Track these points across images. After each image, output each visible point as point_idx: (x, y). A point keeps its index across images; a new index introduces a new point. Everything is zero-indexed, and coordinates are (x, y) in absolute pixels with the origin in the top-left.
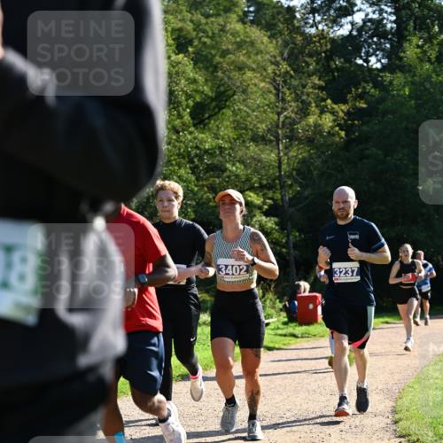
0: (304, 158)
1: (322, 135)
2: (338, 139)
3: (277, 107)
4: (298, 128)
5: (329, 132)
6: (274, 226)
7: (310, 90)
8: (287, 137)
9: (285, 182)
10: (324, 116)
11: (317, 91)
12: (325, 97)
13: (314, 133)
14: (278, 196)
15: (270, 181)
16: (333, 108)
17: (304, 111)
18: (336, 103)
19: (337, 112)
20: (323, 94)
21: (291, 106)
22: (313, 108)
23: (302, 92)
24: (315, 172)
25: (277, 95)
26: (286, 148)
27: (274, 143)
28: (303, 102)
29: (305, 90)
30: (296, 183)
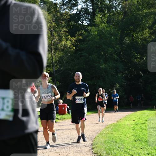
0: (61, 56)
1: (67, 48)
2: (72, 50)
3: (51, 38)
4: (58, 46)
5: (69, 47)
6: (50, 80)
7: (63, 32)
8: (55, 49)
9: (54, 65)
10: (67, 42)
11: (65, 33)
12: (68, 35)
13: (64, 47)
14: (51, 69)
15: (49, 64)
16: (71, 39)
17: (60, 40)
18: (72, 37)
19: (72, 40)
20: (67, 34)
21: (56, 38)
22: (64, 38)
23: (60, 33)
24: (65, 61)
25: (51, 34)
26: (54, 53)
27: (50, 51)
28: (60, 36)
29: (61, 32)
30: (58, 65)
